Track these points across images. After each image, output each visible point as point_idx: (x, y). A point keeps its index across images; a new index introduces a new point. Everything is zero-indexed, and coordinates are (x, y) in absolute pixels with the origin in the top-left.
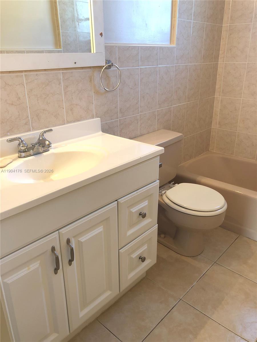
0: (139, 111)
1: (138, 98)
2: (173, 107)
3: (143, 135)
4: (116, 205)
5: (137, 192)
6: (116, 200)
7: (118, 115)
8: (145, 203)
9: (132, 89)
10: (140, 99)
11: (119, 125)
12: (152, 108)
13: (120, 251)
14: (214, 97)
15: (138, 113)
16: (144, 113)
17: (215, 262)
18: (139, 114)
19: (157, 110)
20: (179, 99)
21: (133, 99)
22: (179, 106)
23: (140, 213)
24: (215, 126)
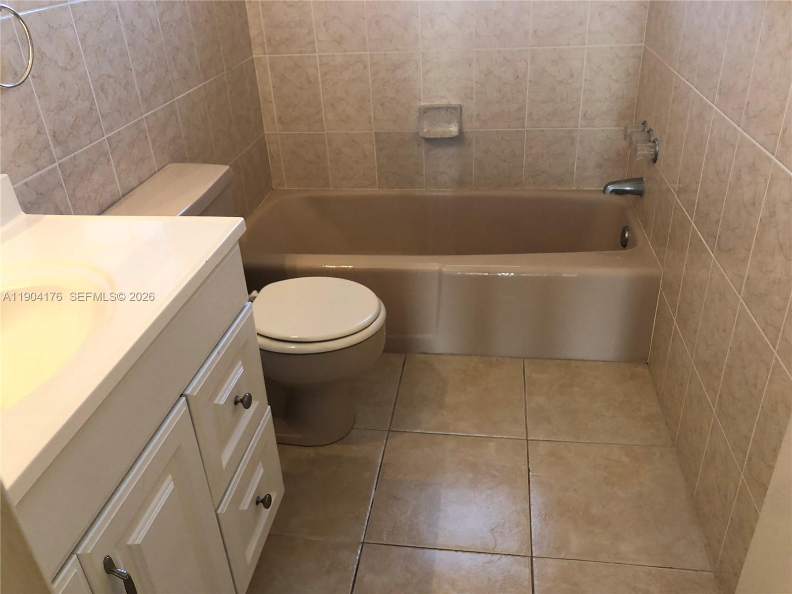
0: (101, 127)
1: (91, 93)
2: (177, 100)
3: (131, 191)
4: (185, 408)
5: (218, 352)
6: (181, 396)
7: (51, 153)
8: (238, 371)
9: (66, 69)
10: (97, 96)
11: (64, 180)
12: (130, 114)
13: (219, 511)
14: (253, 59)
15: (103, 136)
16: (117, 131)
17: (389, 431)
18: (105, 138)
19: (144, 116)
20: (185, 79)
21: (77, 98)
22: (189, 94)
23: (236, 398)
24: (272, 129)
